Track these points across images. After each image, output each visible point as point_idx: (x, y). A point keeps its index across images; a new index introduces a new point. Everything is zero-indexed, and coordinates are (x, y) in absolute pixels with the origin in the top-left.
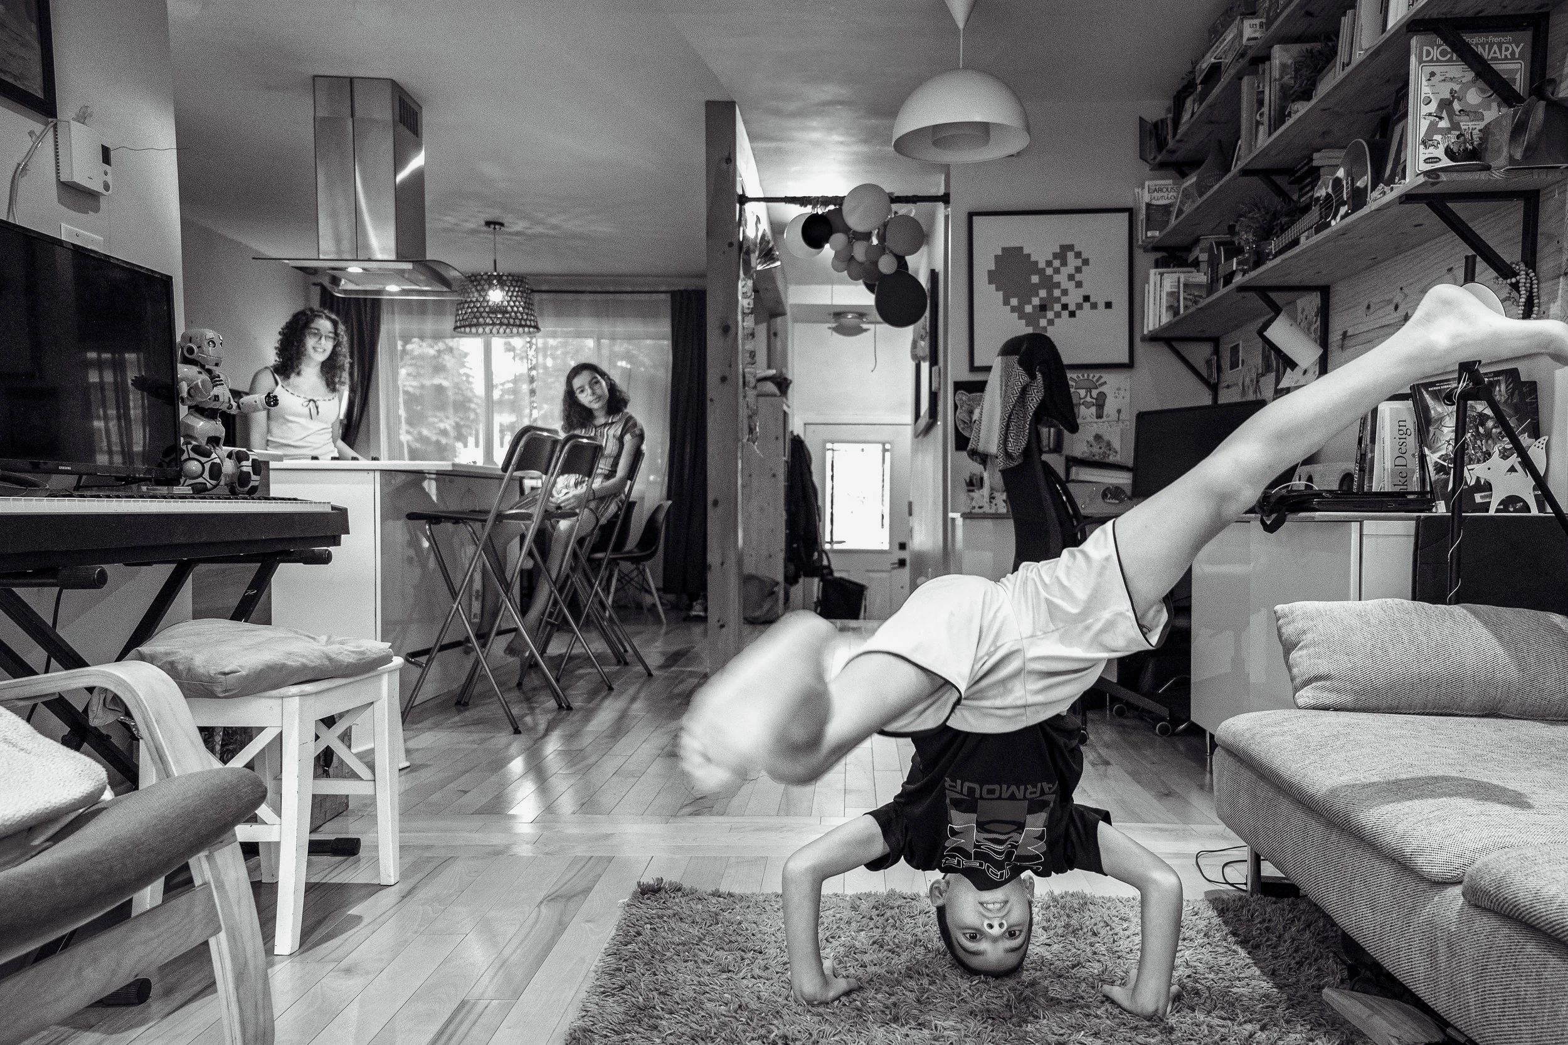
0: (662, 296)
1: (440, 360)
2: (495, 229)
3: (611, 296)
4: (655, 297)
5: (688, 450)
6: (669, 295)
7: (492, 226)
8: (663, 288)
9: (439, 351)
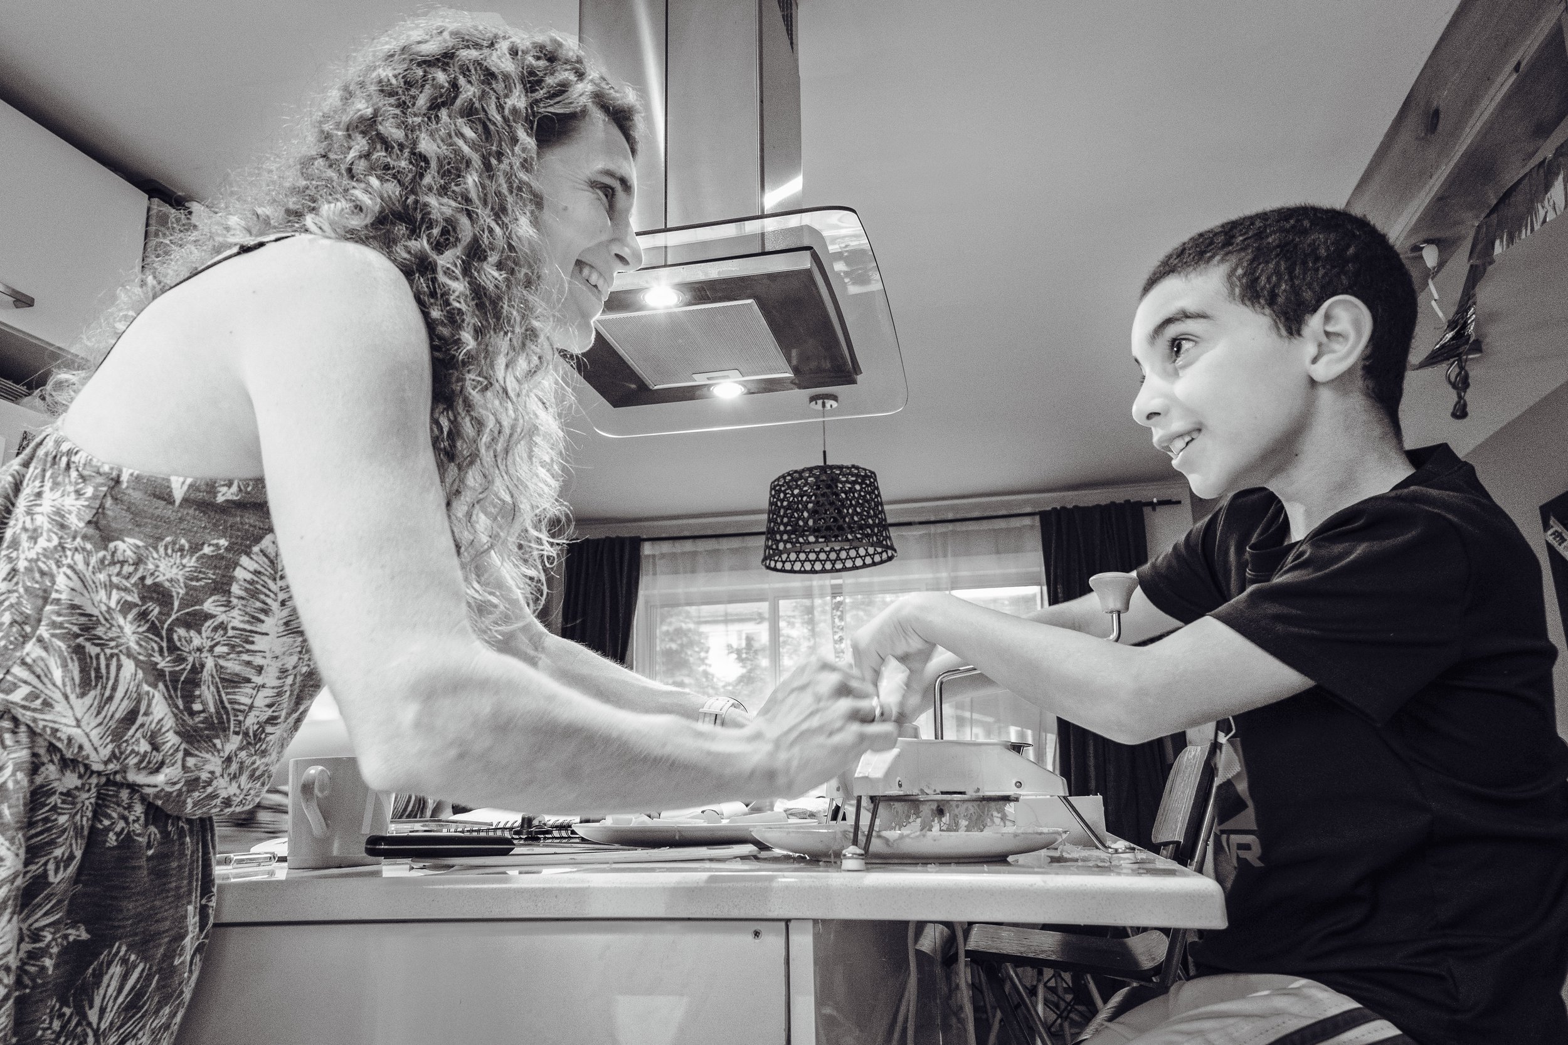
0: (1027, 521)
1: (683, 656)
2: (824, 405)
3: (950, 527)
4: (1015, 523)
5: (1092, 762)
6: (1037, 518)
7: (820, 402)
8: (1028, 510)
9: (682, 646)
